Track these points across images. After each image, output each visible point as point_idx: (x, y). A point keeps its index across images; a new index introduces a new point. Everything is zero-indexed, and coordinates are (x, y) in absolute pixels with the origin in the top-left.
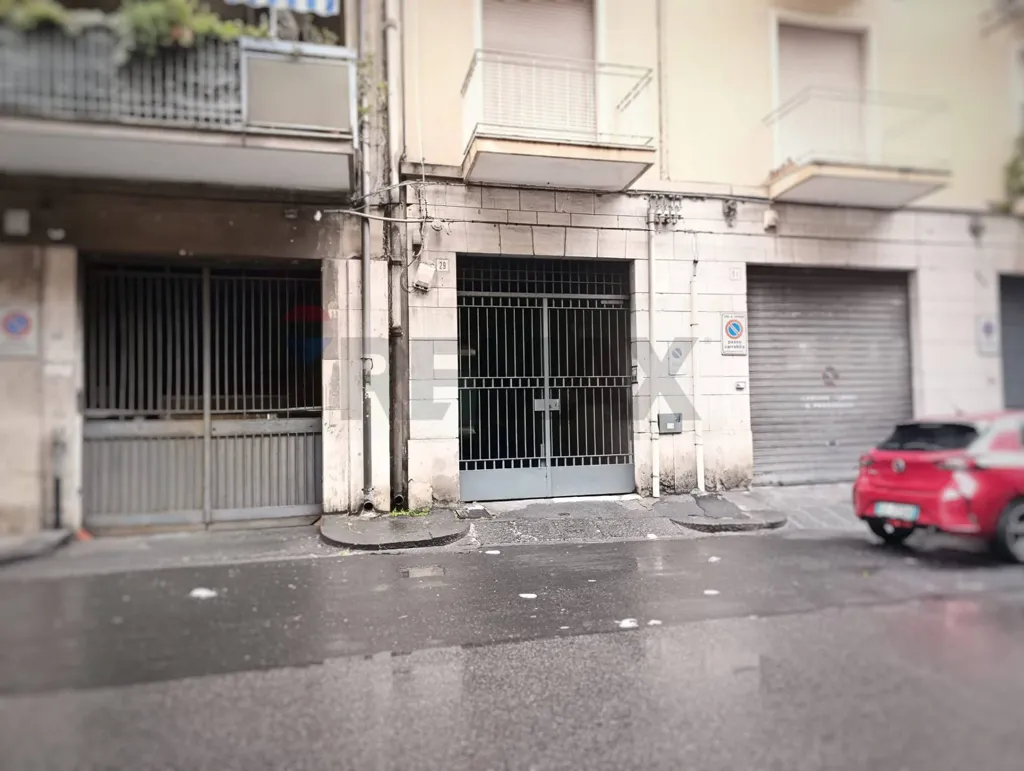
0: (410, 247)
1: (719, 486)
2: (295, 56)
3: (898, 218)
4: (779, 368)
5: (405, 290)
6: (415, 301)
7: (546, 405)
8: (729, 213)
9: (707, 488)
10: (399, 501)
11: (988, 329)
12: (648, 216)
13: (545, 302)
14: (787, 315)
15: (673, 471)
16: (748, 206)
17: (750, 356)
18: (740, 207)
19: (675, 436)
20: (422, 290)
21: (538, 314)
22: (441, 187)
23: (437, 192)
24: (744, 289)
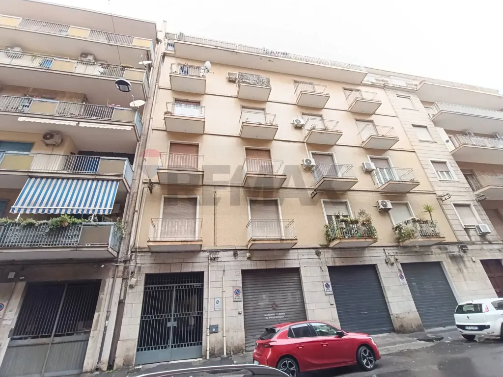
0: (130, 273)
1: (232, 353)
2: (96, 226)
3: (291, 251)
4: (256, 305)
5: (126, 288)
6: (129, 291)
7: (171, 324)
8: (235, 255)
9: (227, 354)
10: (110, 366)
11: (327, 286)
12: (209, 258)
13: (175, 287)
14: (258, 286)
15: (215, 348)
16: (241, 252)
17: (244, 301)
18: (238, 252)
19: (216, 334)
20: (132, 287)
21: (172, 291)
22: (143, 254)
23: (142, 256)
24: (241, 278)
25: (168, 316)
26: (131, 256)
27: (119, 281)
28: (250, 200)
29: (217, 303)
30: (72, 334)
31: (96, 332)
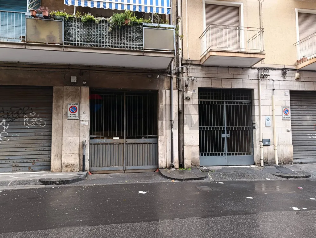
0: (184, 86)
1: (282, 163)
2: (158, 28)
4: (300, 124)
6: (186, 102)
7: (225, 135)
8: (284, 74)
9: (279, 164)
10: (181, 165)
12: (258, 75)
13: (225, 103)
15: (267, 158)
16: (290, 71)
17: (291, 121)
18: (287, 72)
19: (268, 146)
20: (188, 99)
21: (222, 106)
22: (194, 67)
23: (192, 69)
24: (289, 99)
25: (221, 128)
26: (182, 68)
27: (175, 93)
28: (299, 13)
29: (268, 120)
30: (141, 138)
31: (163, 137)
